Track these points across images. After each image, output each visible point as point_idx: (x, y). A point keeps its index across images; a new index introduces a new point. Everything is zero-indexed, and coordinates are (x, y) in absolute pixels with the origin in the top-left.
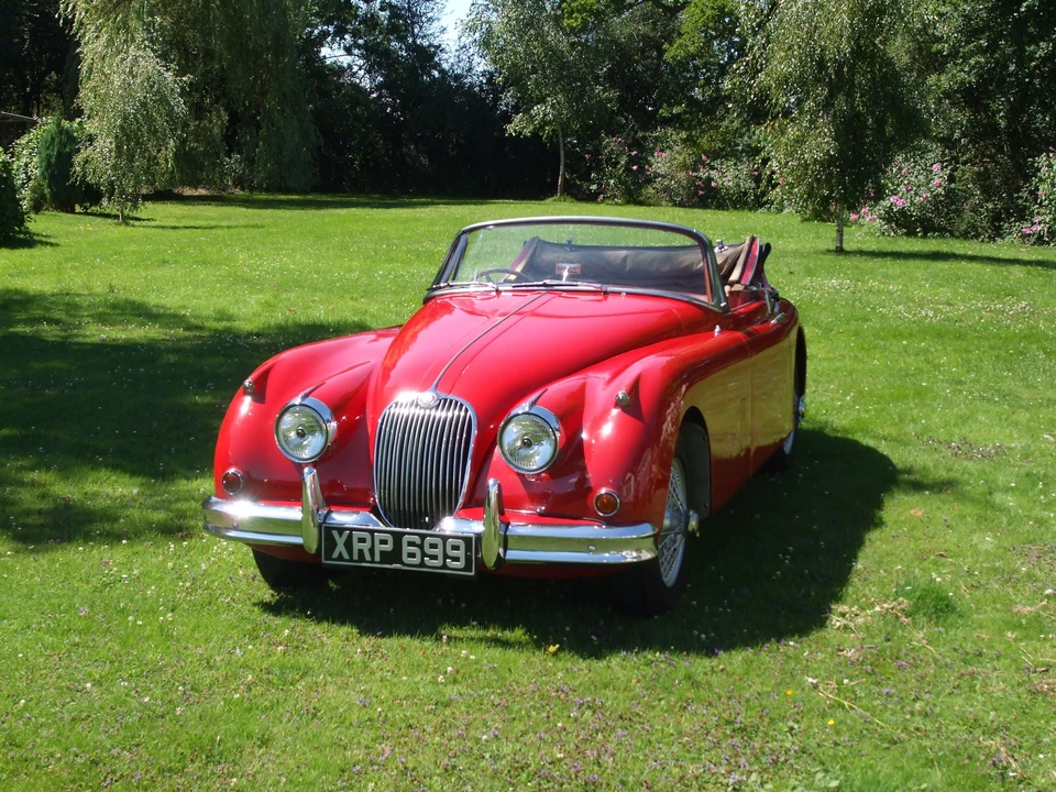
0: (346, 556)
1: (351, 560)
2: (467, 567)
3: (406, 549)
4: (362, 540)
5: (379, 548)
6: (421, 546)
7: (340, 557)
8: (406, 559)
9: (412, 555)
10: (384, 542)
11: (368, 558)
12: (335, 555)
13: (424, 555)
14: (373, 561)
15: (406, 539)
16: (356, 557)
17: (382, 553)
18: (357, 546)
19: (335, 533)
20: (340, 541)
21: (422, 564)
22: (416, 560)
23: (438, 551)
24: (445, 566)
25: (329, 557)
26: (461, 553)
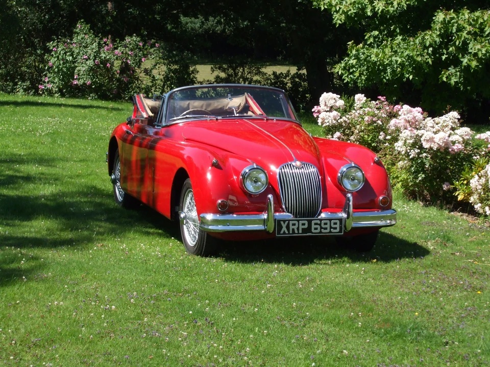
0: (287, 232)
1: (289, 233)
2: (340, 231)
3: (313, 226)
4: (294, 225)
5: (301, 227)
6: (320, 225)
7: (284, 233)
8: (313, 231)
9: (316, 229)
10: (303, 224)
11: (296, 232)
12: (282, 232)
13: (321, 228)
14: (298, 233)
15: (313, 222)
16: (291, 232)
17: (303, 229)
18: (291, 227)
19: (282, 223)
20: (284, 226)
21: (321, 232)
22: (318, 231)
23: (328, 226)
24: (330, 232)
25: (279, 233)
26: (338, 226)
